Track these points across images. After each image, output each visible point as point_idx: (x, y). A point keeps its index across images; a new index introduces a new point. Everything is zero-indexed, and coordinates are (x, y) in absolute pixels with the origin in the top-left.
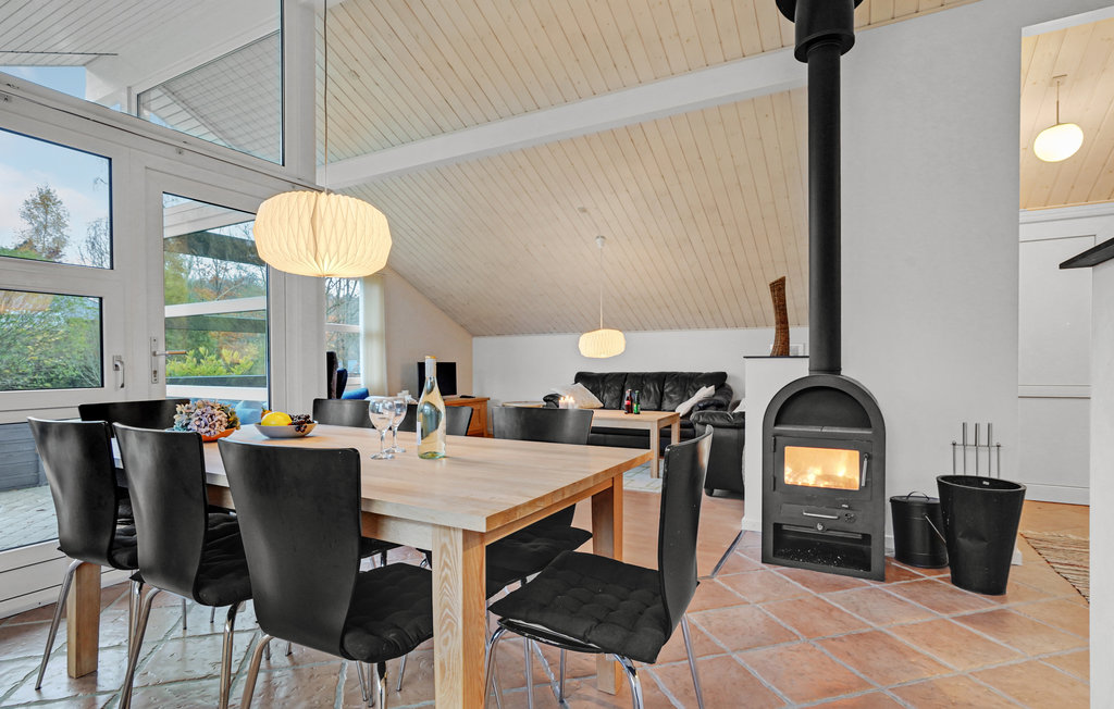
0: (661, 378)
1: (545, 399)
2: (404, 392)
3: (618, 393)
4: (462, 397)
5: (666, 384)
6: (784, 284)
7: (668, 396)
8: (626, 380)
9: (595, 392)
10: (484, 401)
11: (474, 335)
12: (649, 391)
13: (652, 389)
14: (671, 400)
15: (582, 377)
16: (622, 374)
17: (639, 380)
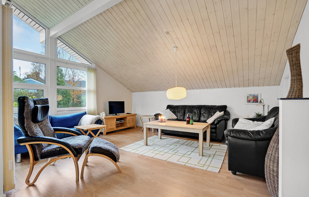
0: (200, 107)
1: (155, 116)
2: (103, 112)
3: (183, 113)
4: (127, 113)
5: (202, 110)
6: (299, 49)
7: (203, 115)
8: (186, 108)
9: (174, 112)
10: (135, 115)
11: (132, 92)
12: (195, 113)
13: (196, 112)
14: (204, 116)
15: (169, 107)
16: (184, 106)
17: (191, 109)
